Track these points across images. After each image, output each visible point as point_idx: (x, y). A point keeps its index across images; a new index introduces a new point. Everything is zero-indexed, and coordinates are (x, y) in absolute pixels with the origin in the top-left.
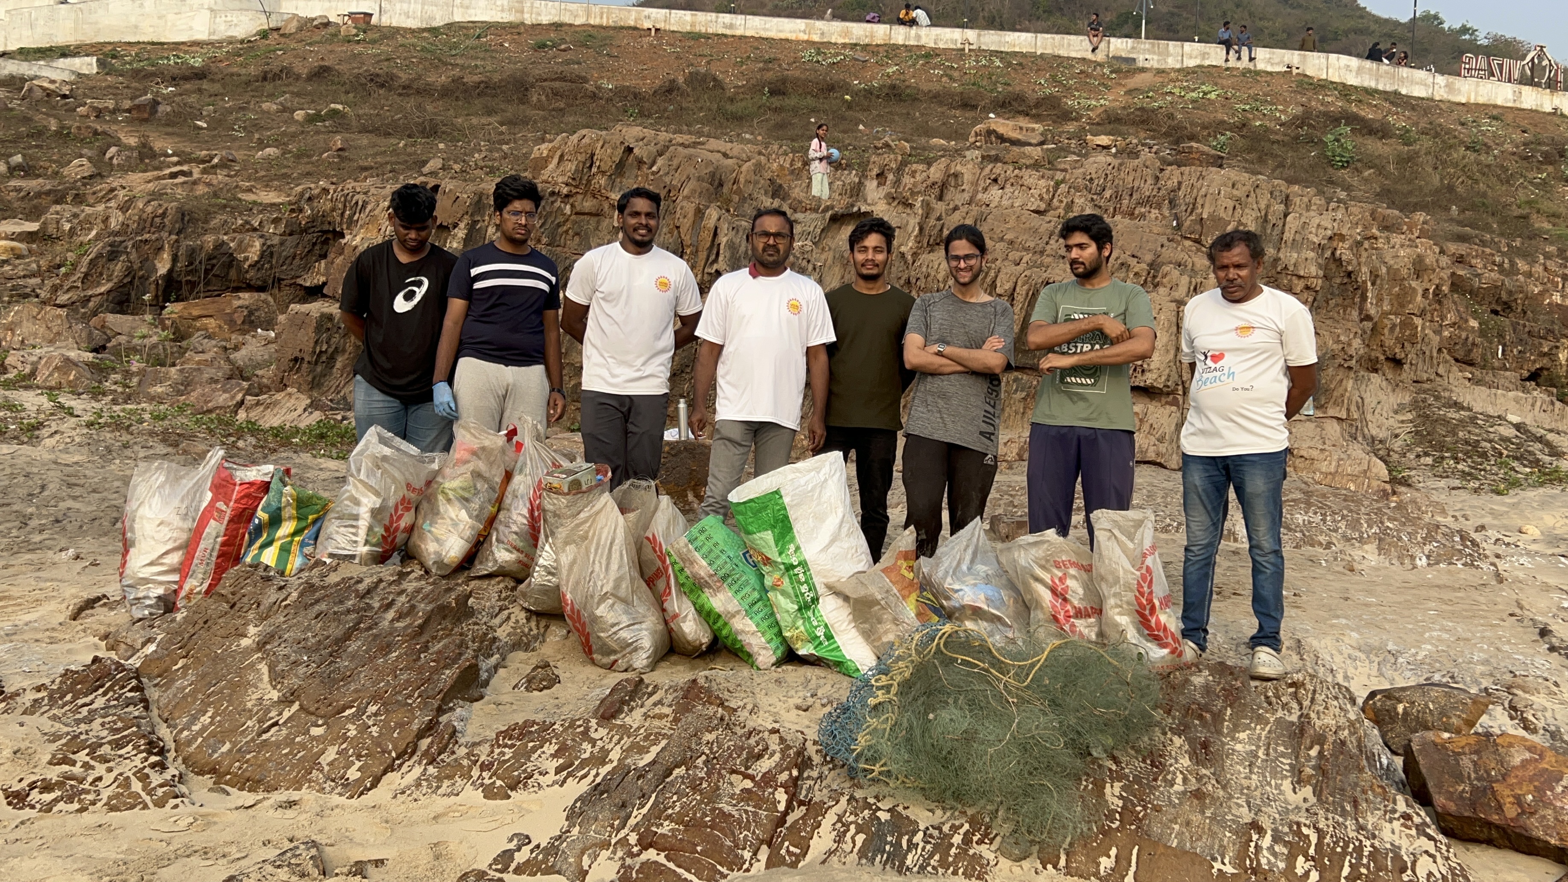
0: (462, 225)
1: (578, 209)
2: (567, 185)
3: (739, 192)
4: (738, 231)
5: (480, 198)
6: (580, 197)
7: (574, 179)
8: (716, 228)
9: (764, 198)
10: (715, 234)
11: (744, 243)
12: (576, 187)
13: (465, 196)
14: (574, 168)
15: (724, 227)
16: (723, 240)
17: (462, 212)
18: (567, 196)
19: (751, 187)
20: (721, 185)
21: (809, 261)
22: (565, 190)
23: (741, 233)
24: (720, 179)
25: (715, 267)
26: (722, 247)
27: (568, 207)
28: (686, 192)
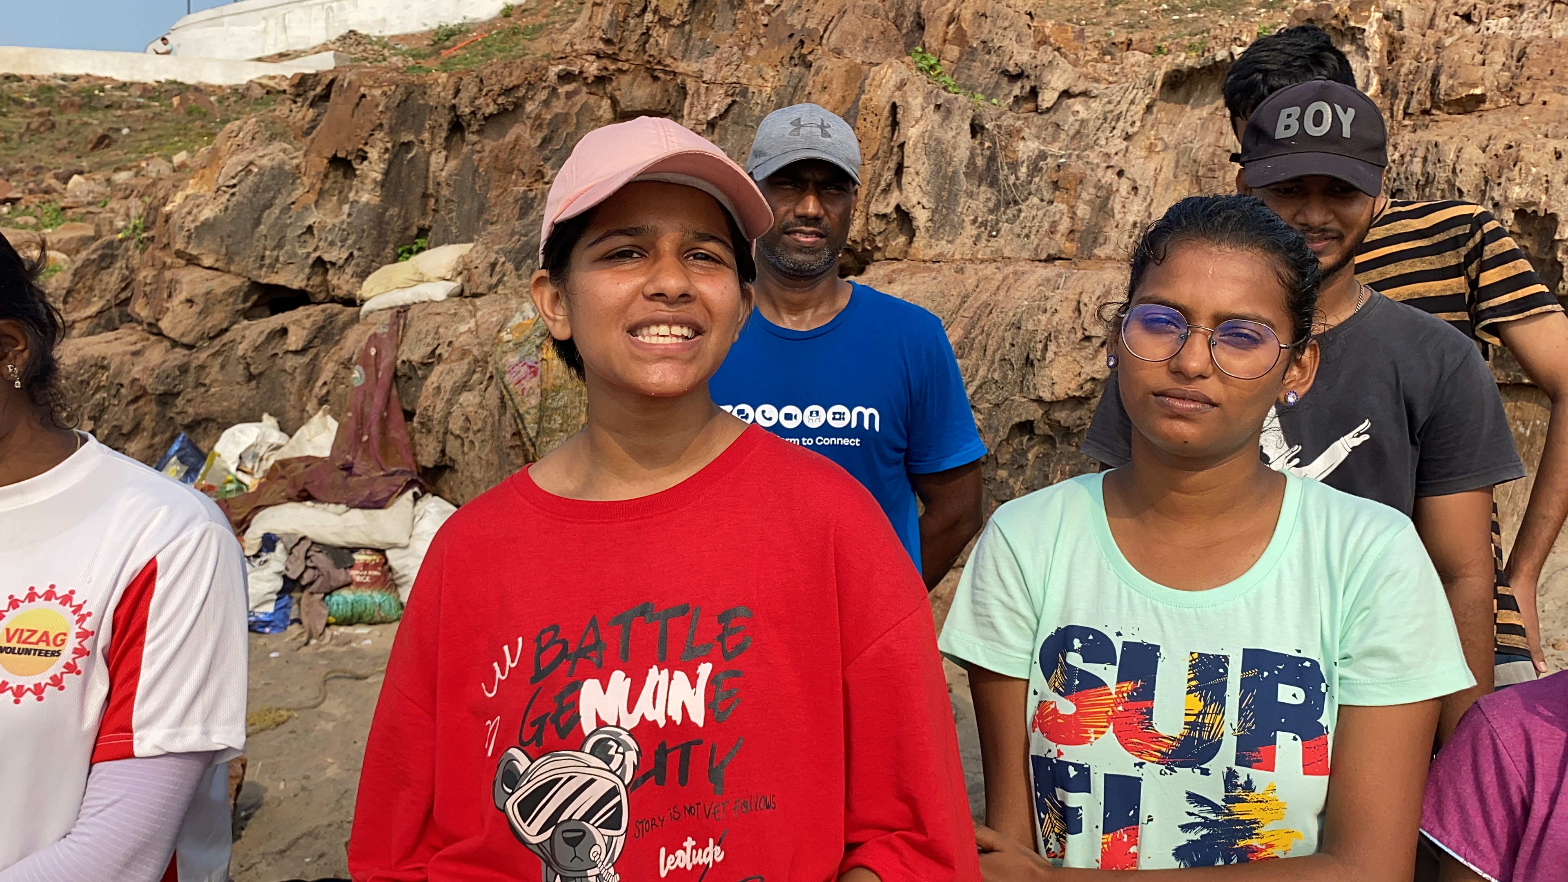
0: (373, 154)
1: (624, 104)
2: (598, 56)
3: (961, 38)
4: (949, 112)
5: (409, 94)
6: (626, 79)
7: (608, 42)
8: (894, 107)
9: (1016, 48)
10: (895, 124)
11: (965, 140)
12: (614, 58)
13: (377, 92)
14: (607, 16)
15: (915, 102)
16: (912, 133)
17: (369, 127)
18: (601, 80)
19: (987, 25)
20: (920, 26)
21: (1120, 173)
22: (592, 68)
23: (956, 117)
24: (918, 15)
25: (895, 198)
26: (908, 149)
27: (606, 103)
28: (833, 39)
